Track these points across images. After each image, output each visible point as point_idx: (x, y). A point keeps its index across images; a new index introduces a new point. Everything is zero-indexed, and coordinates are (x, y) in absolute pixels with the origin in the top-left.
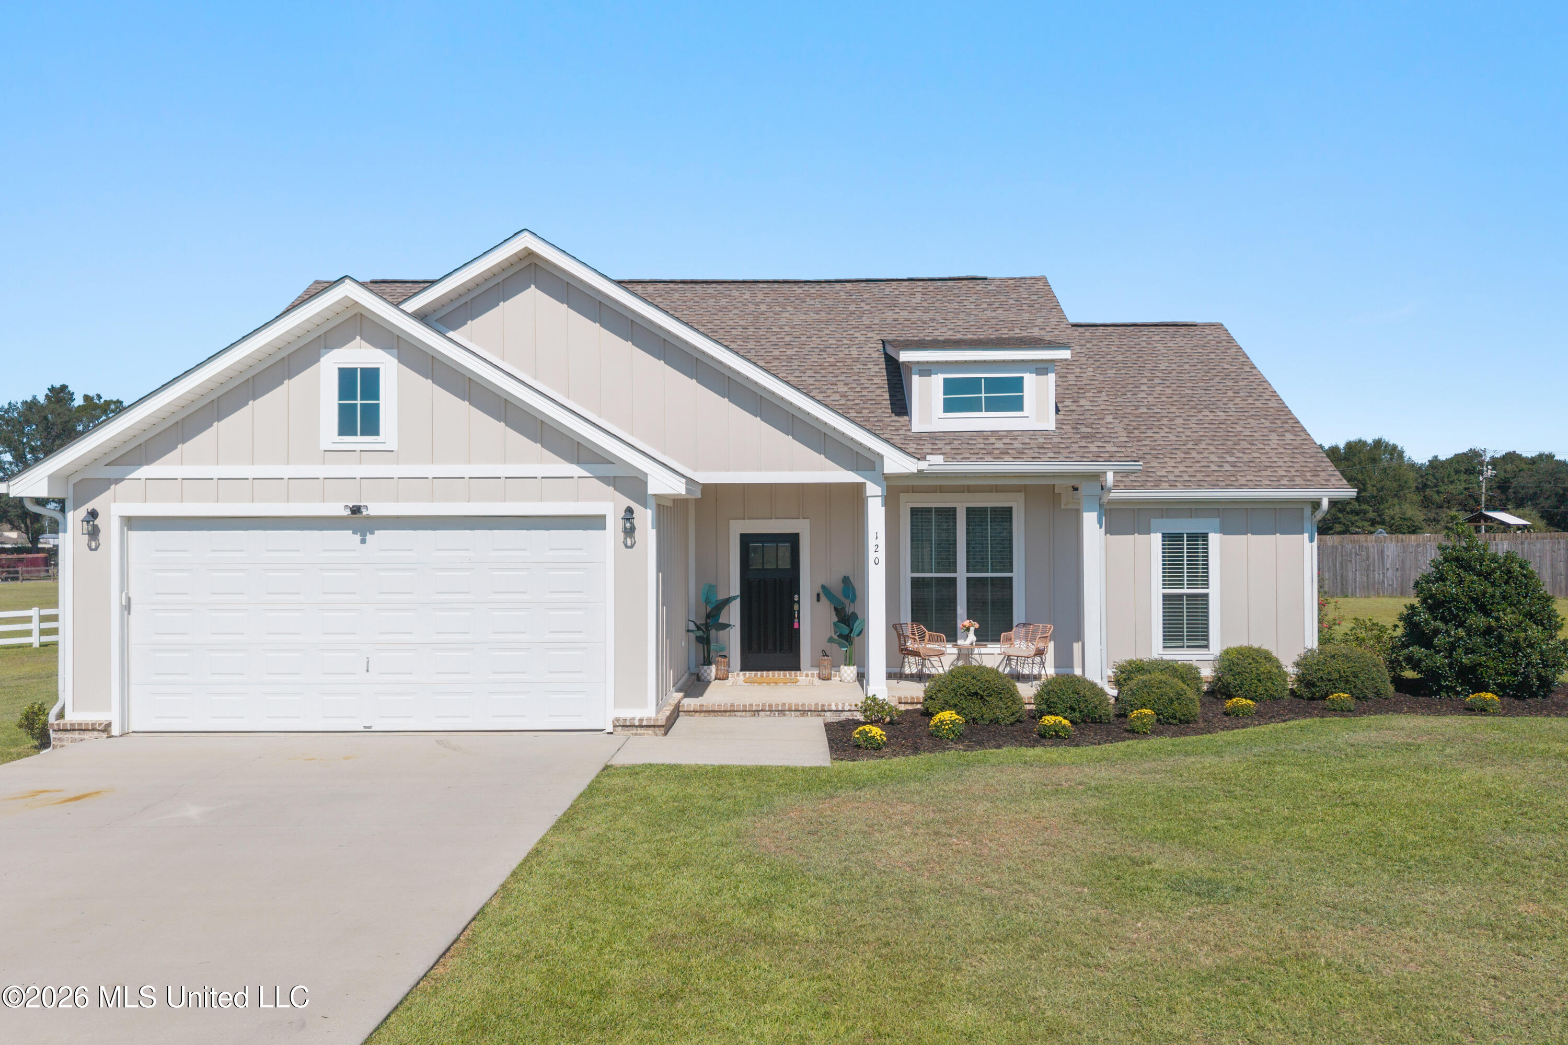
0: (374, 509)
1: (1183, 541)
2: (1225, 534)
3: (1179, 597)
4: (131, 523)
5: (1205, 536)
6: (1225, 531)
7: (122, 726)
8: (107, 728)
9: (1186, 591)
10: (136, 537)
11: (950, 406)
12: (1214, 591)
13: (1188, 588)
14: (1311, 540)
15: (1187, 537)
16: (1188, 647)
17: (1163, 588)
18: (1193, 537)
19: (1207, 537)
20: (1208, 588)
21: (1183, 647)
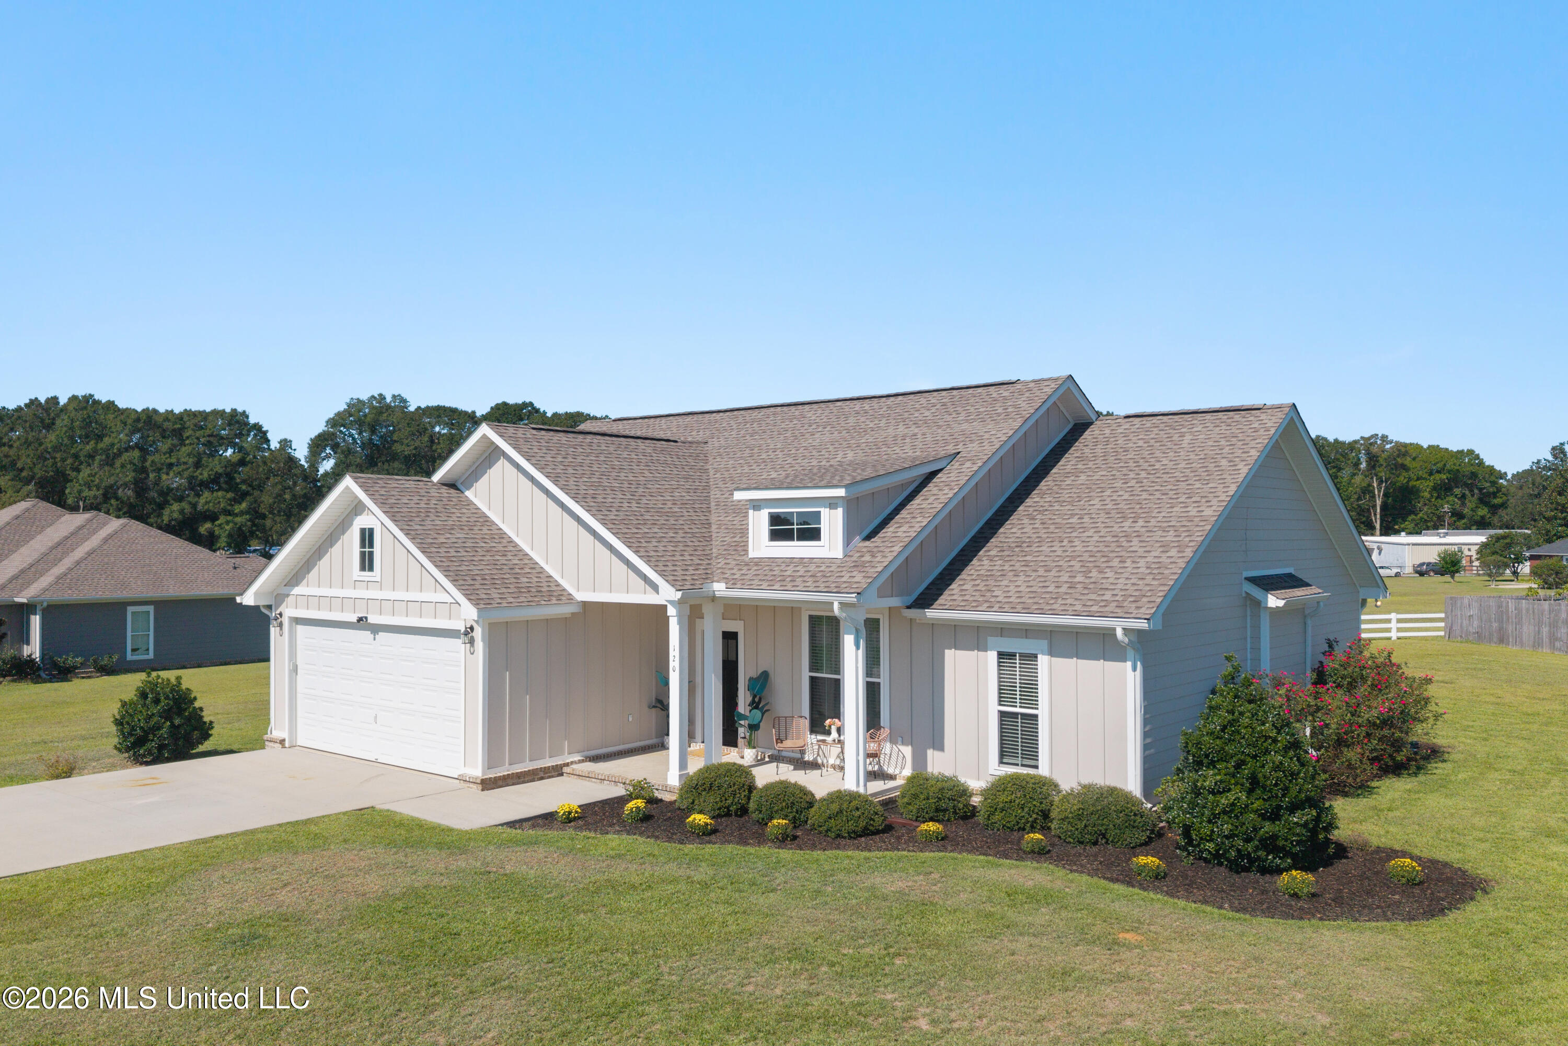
0: (373, 619)
1: (1016, 659)
2: (1052, 656)
3: (1015, 715)
4: (298, 621)
5: (1035, 657)
6: (1052, 653)
7: (290, 741)
8: (282, 742)
9: (1017, 710)
10: (300, 628)
11: (776, 535)
12: (1043, 712)
13: (1021, 707)
14: (1134, 669)
15: (1020, 656)
16: (1023, 765)
17: (1000, 705)
18: (1024, 656)
19: (1037, 657)
20: (1037, 709)
21: (1017, 765)
